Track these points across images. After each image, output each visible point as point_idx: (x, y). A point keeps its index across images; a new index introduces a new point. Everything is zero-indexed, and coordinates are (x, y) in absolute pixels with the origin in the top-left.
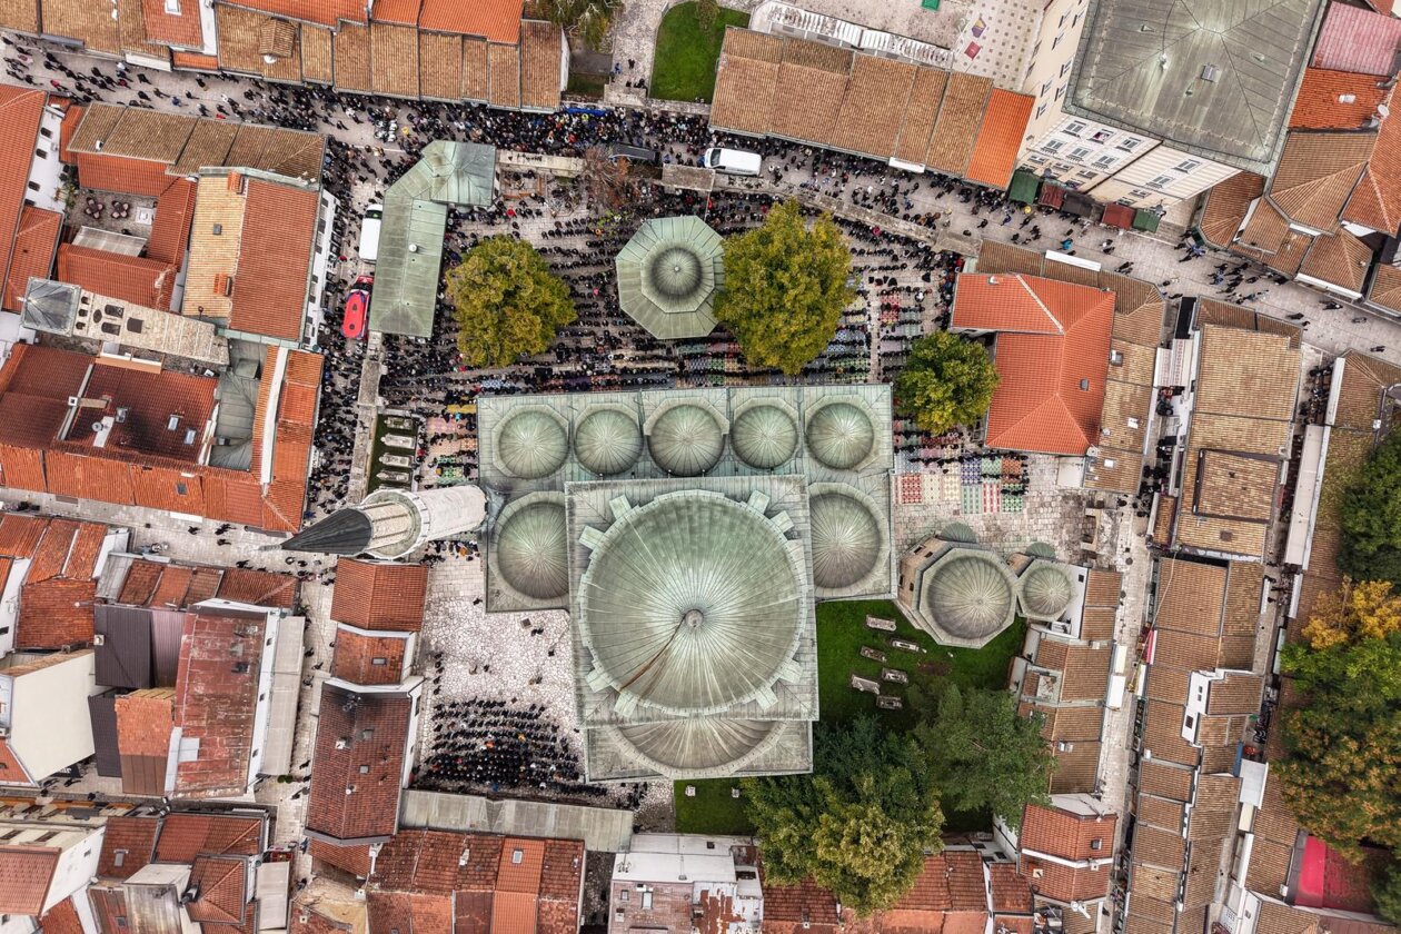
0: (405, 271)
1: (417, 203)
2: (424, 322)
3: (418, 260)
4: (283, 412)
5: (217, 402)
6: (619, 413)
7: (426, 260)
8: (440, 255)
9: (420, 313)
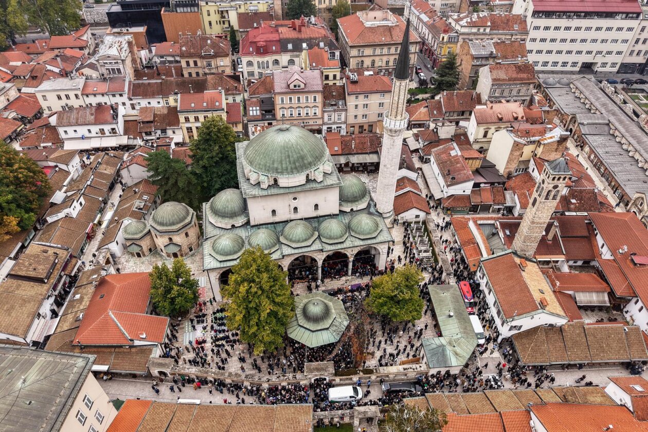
0: (451, 306)
1: (459, 336)
2: (433, 290)
3: (447, 313)
4: (476, 247)
5: (505, 244)
6: (330, 238)
7: (444, 314)
8: (438, 318)
9: (437, 293)
